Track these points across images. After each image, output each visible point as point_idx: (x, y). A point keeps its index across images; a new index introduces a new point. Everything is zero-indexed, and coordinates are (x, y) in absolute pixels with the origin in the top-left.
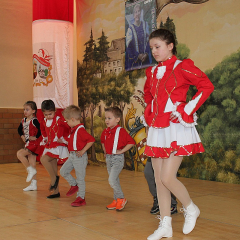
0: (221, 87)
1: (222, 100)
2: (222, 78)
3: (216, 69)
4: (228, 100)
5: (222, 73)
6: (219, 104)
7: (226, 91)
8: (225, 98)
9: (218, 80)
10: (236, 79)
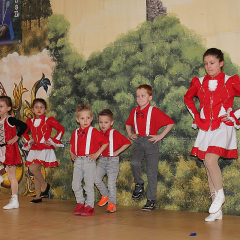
0: (113, 75)
1: (114, 94)
2: (115, 64)
3: (107, 51)
4: (123, 94)
5: (115, 56)
6: (110, 98)
7: (120, 81)
8: (118, 91)
9: (109, 66)
10: (134, 66)
